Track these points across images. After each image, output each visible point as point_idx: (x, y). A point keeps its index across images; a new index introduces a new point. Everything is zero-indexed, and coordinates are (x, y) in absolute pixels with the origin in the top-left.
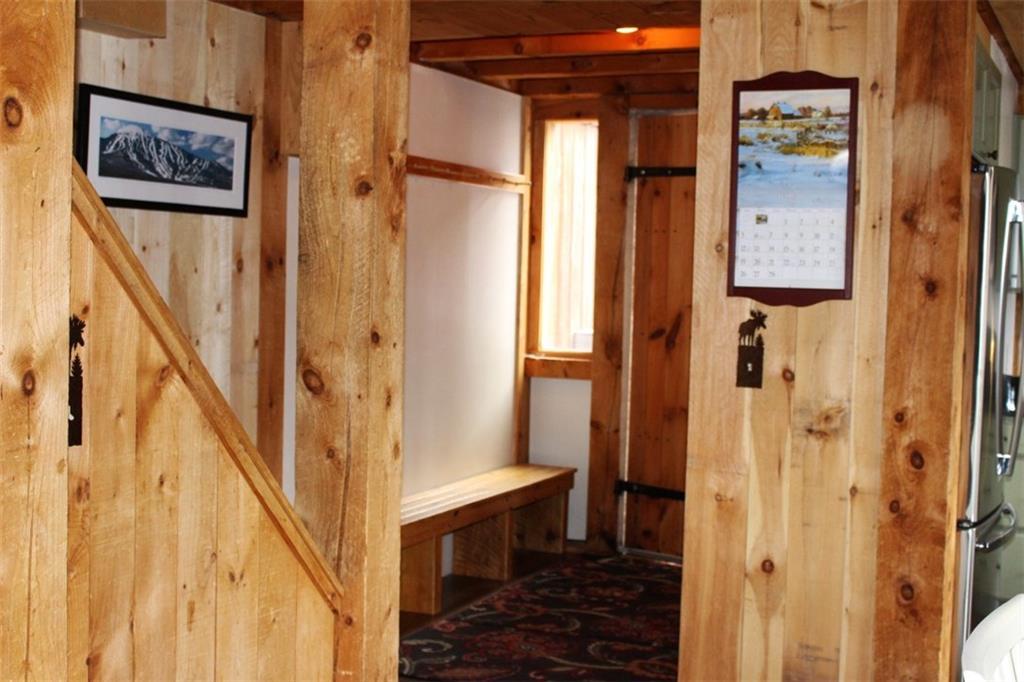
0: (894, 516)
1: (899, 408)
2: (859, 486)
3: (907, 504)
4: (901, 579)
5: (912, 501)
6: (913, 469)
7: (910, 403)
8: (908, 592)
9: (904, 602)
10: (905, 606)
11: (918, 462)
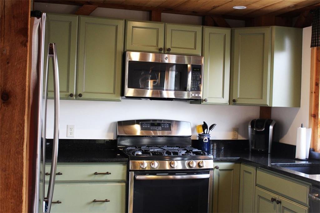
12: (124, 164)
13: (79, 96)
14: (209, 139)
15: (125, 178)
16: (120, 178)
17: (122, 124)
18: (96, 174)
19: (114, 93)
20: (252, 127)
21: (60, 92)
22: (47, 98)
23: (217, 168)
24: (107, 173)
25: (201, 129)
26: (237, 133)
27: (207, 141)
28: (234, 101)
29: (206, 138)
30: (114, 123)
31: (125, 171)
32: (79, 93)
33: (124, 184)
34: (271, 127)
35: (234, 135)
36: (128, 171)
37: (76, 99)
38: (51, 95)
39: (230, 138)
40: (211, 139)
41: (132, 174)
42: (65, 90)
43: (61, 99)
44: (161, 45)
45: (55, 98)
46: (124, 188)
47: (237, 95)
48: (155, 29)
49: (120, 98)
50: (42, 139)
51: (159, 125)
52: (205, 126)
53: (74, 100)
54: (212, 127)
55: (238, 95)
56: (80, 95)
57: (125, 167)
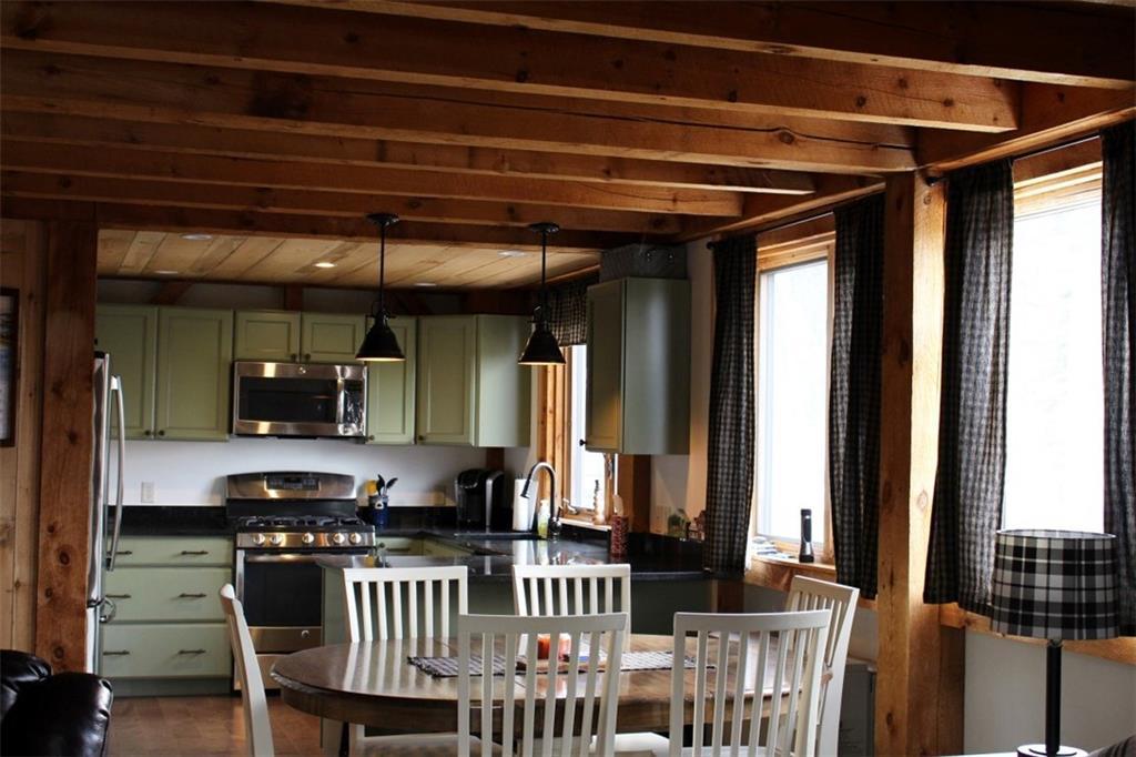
0: (49, 599)
1: (51, 523)
2: (21, 581)
3: (59, 591)
4: (54, 644)
5: (62, 588)
6: (61, 565)
7: (59, 519)
8: (59, 653)
9: (57, 660)
10: (58, 663)
11: (65, 560)
12: (229, 540)
13: (160, 435)
14: (385, 504)
15: (231, 561)
16: (222, 560)
17: (234, 480)
18: (184, 553)
19: (217, 428)
20: (459, 483)
21: (126, 427)
22: (110, 439)
23: (382, 546)
24: (203, 553)
25: (374, 487)
26: (442, 495)
27: (382, 508)
28: (421, 438)
29: (380, 502)
30: (223, 478)
31: (231, 550)
32: (160, 429)
33: (230, 571)
34: (490, 483)
35: (438, 498)
36: (236, 549)
37: (155, 439)
38: (114, 436)
39: (431, 503)
40: (390, 504)
41: (241, 555)
42: (137, 423)
43: (127, 439)
44: (295, 350)
45: (119, 439)
46: (230, 575)
47: (426, 426)
48: (284, 323)
49: (227, 437)
50: (104, 506)
51: (298, 481)
52: (380, 484)
53: (151, 440)
54: (391, 483)
55: (428, 429)
56: (162, 433)
57: (231, 543)
